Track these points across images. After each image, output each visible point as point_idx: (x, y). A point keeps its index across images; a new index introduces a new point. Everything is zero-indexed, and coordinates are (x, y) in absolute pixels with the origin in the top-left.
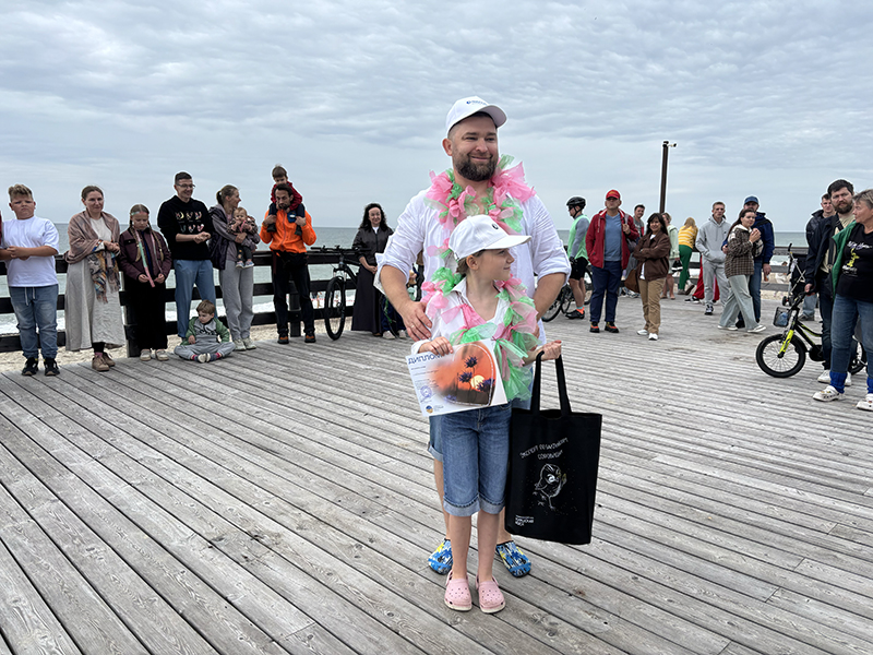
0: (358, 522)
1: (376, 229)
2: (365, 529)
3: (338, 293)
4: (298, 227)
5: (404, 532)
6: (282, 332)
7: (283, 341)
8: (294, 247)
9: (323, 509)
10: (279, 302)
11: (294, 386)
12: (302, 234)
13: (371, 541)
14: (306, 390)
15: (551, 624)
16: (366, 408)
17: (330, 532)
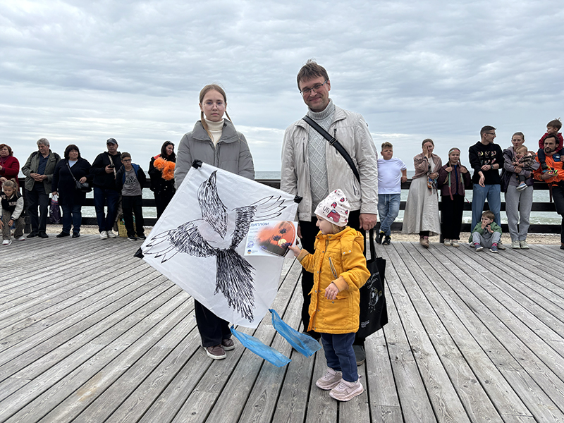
0: (489, 368)
2: (491, 373)
5: (520, 387)
9: (472, 352)
13: (487, 382)
17: (463, 365)
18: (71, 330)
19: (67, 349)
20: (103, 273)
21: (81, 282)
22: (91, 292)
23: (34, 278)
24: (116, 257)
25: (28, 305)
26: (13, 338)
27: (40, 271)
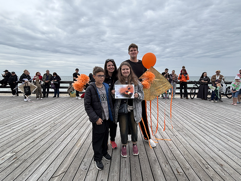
0: (176, 132)
1: (204, 77)
2: (177, 133)
3: (194, 90)
4: (186, 77)
5: (184, 136)
6: (181, 96)
7: (181, 98)
8: (185, 81)
9: (171, 128)
10: (181, 91)
11: (178, 106)
12: (187, 78)
13: (176, 136)
14: (180, 107)
15: (208, 167)
16: (191, 113)
17: (170, 131)
18: (68, 126)
19: (68, 132)
20: (70, 108)
21: (65, 111)
22: (69, 114)
23: (51, 110)
24: (72, 103)
25: (52, 119)
26: (52, 129)
27: (52, 108)
